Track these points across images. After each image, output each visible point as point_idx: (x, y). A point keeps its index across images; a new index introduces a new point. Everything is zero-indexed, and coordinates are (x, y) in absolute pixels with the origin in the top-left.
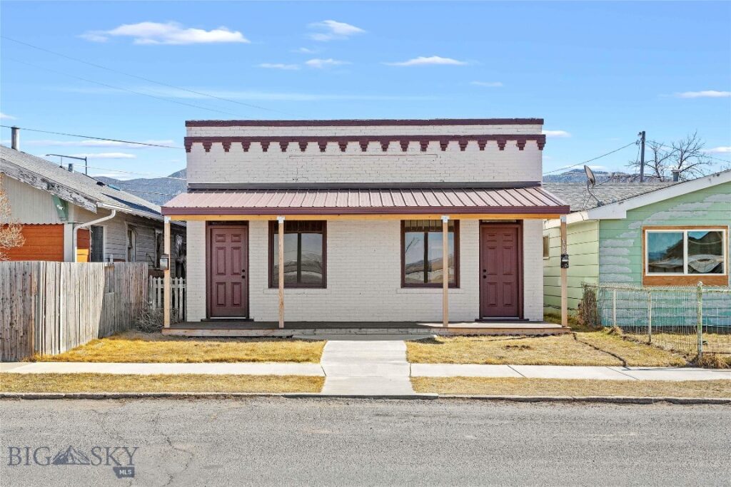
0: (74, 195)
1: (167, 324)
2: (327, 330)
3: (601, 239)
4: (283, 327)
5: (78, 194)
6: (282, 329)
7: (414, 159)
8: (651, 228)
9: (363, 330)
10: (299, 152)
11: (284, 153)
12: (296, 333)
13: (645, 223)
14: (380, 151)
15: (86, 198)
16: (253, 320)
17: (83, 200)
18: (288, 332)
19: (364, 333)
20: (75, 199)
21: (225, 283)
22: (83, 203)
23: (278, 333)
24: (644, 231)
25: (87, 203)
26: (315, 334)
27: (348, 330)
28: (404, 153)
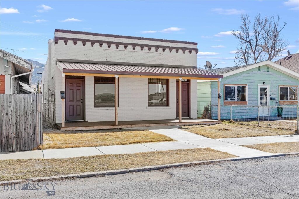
0: (19, 60)
1: (63, 125)
2: (136, 125)
3: (212, 88)
4: (117, 124)
5: (21, 59)
6: (117, 125)
7: (153, 55)
8: (226, 84)
9: (150, 124)
10: (107, 48)
11: (101, 48)
12: (124, 127)
13: (225, 83)
14: (140, 50)
15: (25, 62)
16: (87, 122)
17: (24, 63)
18: (120, 127)
19: (151, 126)
20: (19, 62)
21: (73, 105)
22: (23, 65)
23: (115, 127)
24: (224, 86)
25: (25, 64)
26: (131, 127)
27: (145, 125)
28: (149, 52)
